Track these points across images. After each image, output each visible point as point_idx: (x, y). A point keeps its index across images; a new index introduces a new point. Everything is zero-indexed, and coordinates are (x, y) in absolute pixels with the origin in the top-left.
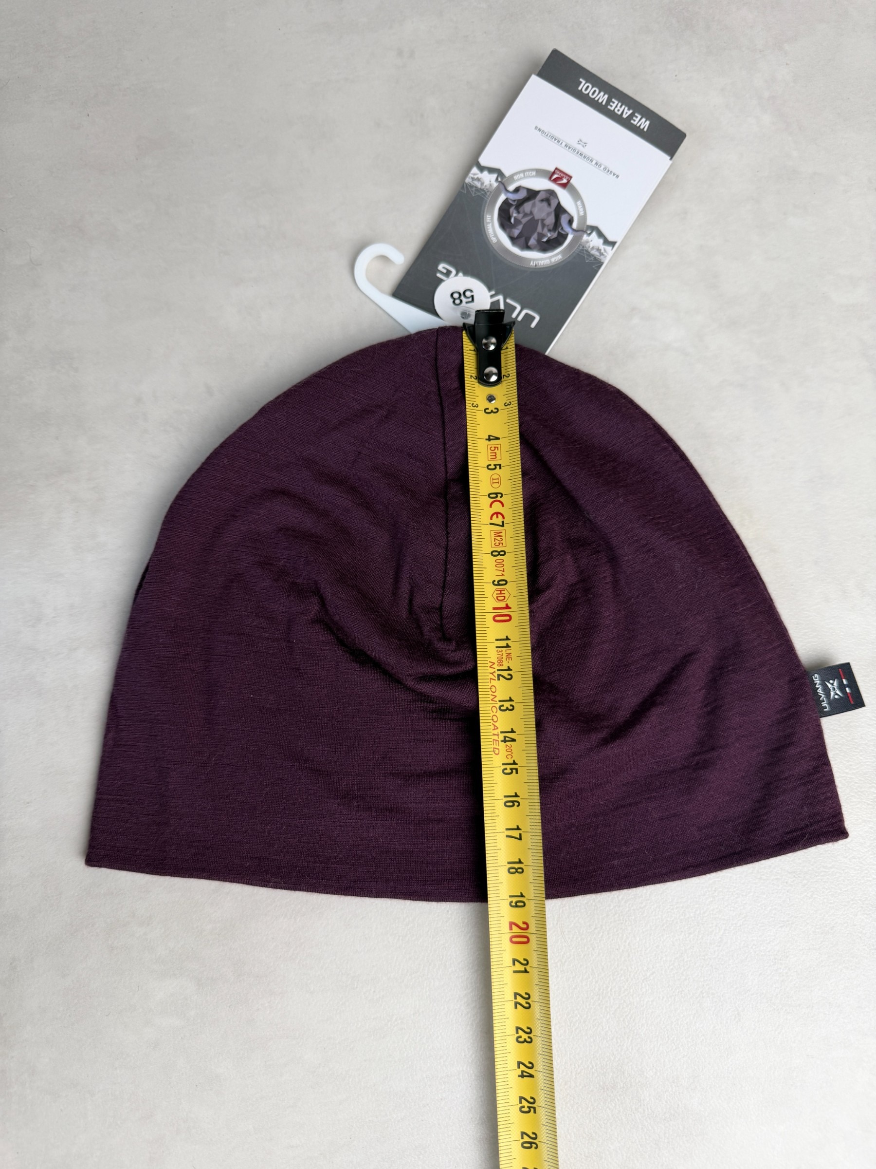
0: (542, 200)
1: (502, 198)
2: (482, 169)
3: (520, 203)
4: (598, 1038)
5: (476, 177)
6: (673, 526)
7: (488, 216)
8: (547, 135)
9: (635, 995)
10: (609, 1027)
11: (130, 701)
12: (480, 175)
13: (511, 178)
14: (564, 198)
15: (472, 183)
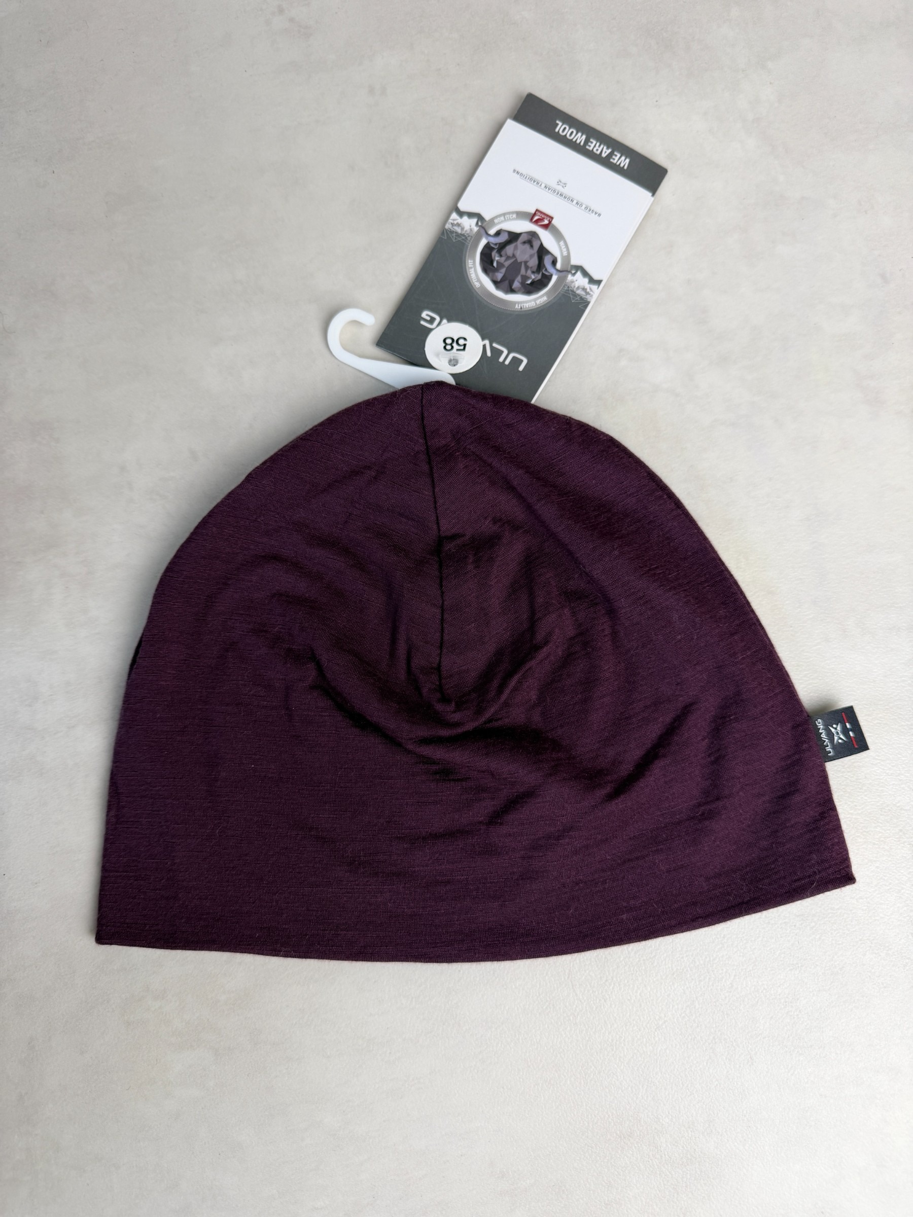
0: (524, 243)
1: (483, 242)
2: (461, 214)
3: (502, 247)
4: (613, 1087)
5: (455, 222)
6: (670, 576)
7: (469, 261)
8: (526, 178)
9: (648, 1044)
10: (623, 1077)
11: (129, 778)
12: (459, 220)
13: (492, 222)
14: (547, 239)
15: (452, 229)
